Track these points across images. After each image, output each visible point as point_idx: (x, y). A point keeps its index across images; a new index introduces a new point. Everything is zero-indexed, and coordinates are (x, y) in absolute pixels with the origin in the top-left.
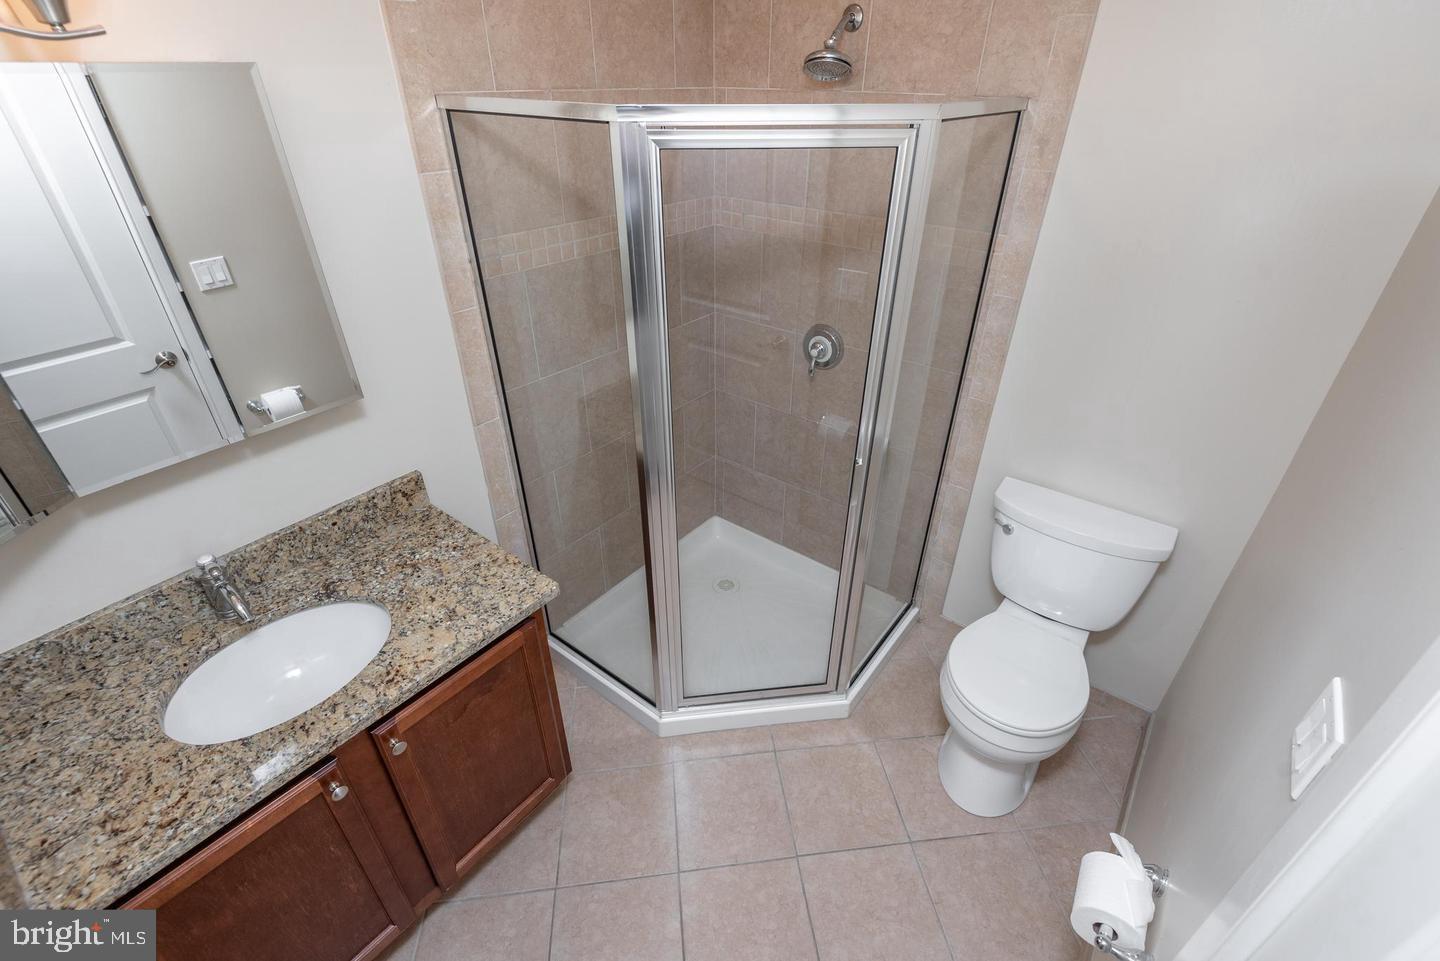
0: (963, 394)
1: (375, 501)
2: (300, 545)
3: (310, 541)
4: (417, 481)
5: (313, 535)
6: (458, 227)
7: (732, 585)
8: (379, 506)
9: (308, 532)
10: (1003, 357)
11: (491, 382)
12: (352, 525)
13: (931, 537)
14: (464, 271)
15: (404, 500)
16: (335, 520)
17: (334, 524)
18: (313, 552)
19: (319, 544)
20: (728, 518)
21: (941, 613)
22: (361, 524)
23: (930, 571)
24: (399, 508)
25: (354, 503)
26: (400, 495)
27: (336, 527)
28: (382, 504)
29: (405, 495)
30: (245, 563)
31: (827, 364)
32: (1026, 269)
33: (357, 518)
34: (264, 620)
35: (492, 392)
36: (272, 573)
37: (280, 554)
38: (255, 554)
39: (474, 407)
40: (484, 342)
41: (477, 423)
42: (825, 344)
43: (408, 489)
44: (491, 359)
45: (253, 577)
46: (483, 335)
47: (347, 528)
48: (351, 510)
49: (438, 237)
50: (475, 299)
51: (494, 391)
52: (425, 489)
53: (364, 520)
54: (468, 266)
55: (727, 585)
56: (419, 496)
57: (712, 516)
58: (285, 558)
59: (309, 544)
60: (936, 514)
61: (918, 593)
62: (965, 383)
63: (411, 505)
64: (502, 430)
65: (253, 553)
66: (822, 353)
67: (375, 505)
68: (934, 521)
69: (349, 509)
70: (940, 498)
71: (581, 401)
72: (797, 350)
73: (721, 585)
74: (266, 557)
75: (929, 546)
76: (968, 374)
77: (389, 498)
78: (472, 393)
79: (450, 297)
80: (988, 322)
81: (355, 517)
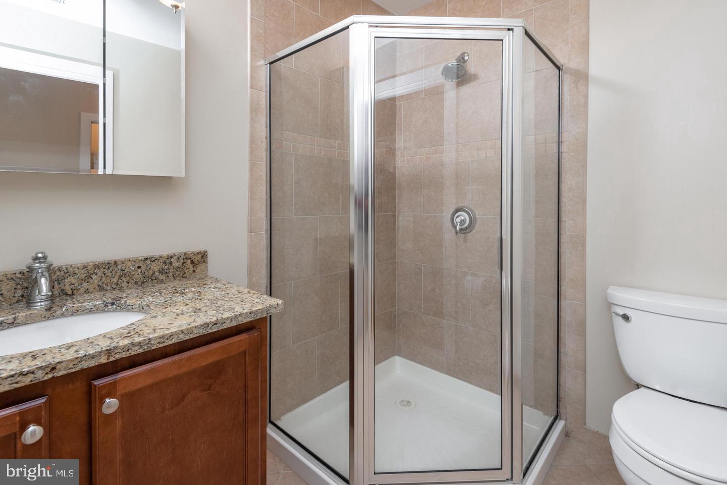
0: (562, 231)
1: (172, 260)
2: (110, 274)
3: (118, 274)
4: (204, 256)
5: (122, 270)
6: (263, 119)
7: (410, 404)
8: (173, 265)
9: (119, 267)
10: (584, 202)
11: (264, 207)
12: (151, 272)
13: (562, 350)
14: (262, 142)
15: (191, 267)
16: (141, 265)
17: (139, 267)
18: (117, 284)
19: (124, 279)
20: (405, 357)
21: (585, 424)
22: (157, 274)
23: (568, 381)
24: (186, 271)
25: (157, 257)
26: (189, 261)
27: (139, 270)
28: (176, 264)
29: (192, 262)
30: (67, 275)
31: (466, 228)
32: (585, 146)
33: (156, 269)
34: (58, 313)
35: (263, 214)
36: (83, 290)
37: (94, 277)
38: (77, 271)
39: (251, 220)
40: (264, 183)
41: (251, 231)
42: (463, 216)
43: (196, 259)
44: (267, 194)
45: (68, 289)
46: (265, 179)
47: (147, 274)
48: (154, 261)
49: (253, 120)
50: (265, 158)
51: (264, 214)
52: (207, 263)
53: (160, 272)
54: (264, 140)
55: (406, 403)
56: (201, 267)
57: (394, 355)
58: (96, 281)
59: (117, 277)
60: (562, 328)
61: (561, 404)
62: (562, 225)
63: (194, 271)
64: (264, 242)
65: (76, 270)
66: (462, 222)
67: (171, 263)
68: (562, 335)
69: (153, 259)
70: (562, 314)
71: (316, 239)
72: (447, 224)
73: (402, 403)
74: (83, 276)
75: (563, 359)
76: (564, 217)
77: (182, 261)
78: (252, 212)
79: (251, 153)
80: (568, 182)
81: (155, 267)
